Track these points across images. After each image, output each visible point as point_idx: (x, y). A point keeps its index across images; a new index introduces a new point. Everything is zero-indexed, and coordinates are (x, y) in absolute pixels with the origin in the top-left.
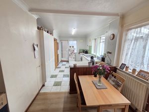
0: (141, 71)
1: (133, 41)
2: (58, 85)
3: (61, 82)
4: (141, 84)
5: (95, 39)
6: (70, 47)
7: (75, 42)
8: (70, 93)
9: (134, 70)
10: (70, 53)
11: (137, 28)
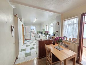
0: (73, 39)
1: (68, 25)
2: (29, 56)
3: (30, 53)
4: (75, 44)
5: (47, 26)
6: (32, 30)
7: (35, 27)
8: (39, 59)
9: (70, 39)
10: (32, 33)
11: (68, 20)
